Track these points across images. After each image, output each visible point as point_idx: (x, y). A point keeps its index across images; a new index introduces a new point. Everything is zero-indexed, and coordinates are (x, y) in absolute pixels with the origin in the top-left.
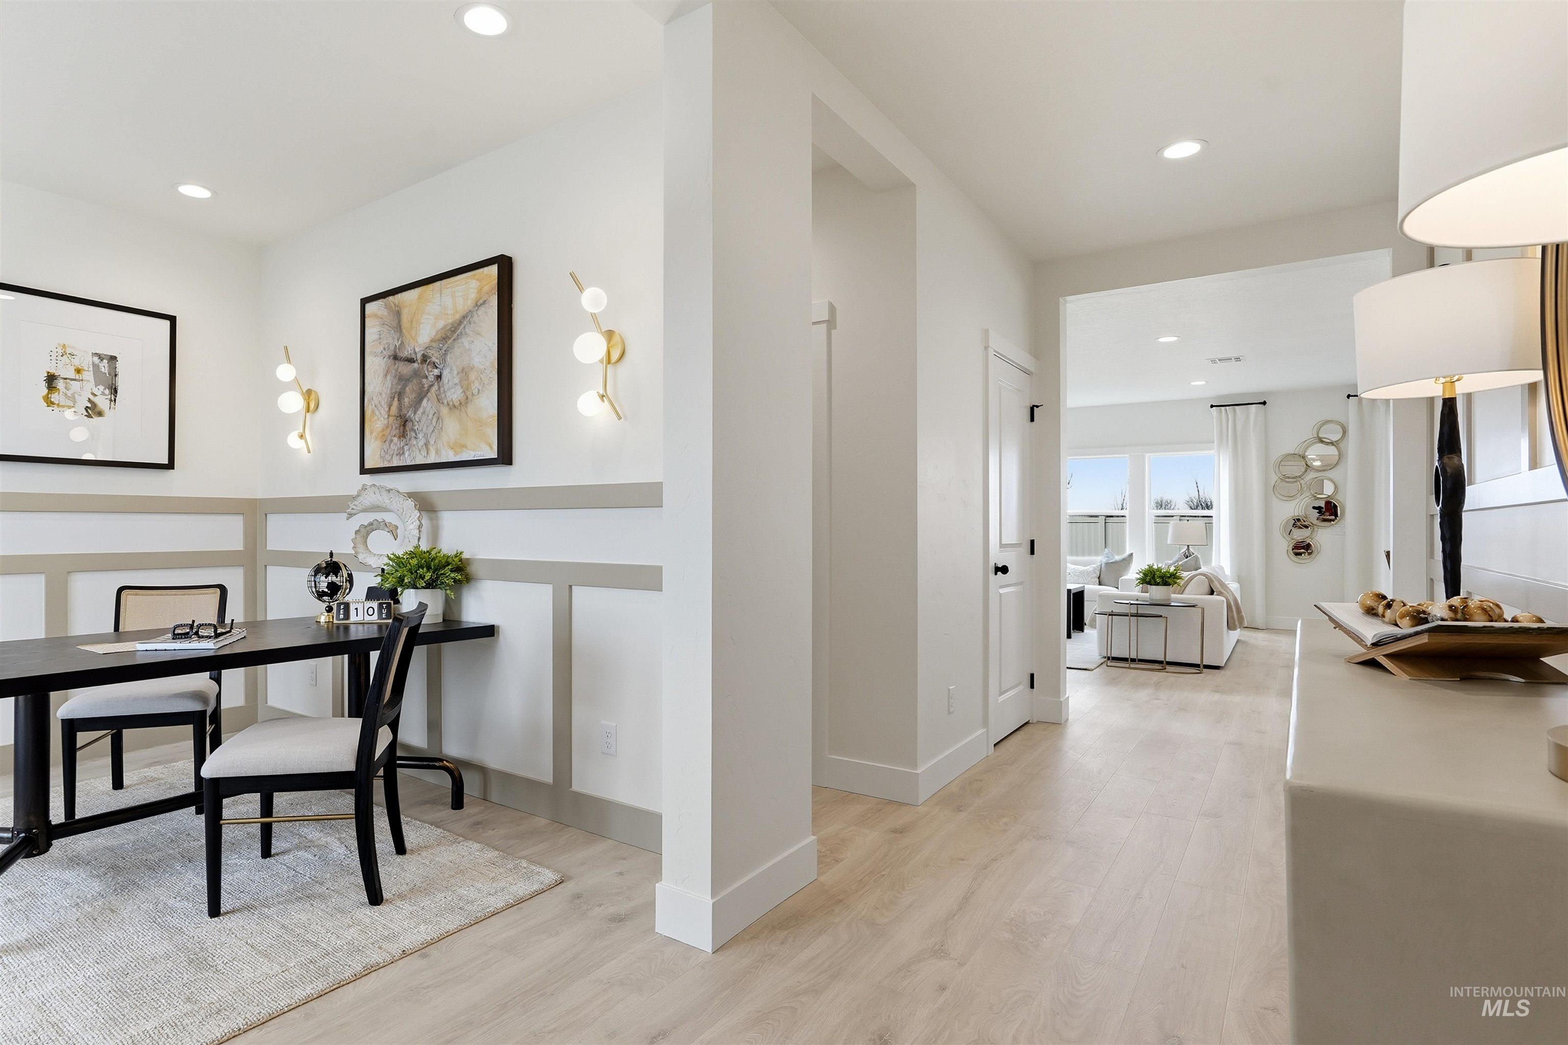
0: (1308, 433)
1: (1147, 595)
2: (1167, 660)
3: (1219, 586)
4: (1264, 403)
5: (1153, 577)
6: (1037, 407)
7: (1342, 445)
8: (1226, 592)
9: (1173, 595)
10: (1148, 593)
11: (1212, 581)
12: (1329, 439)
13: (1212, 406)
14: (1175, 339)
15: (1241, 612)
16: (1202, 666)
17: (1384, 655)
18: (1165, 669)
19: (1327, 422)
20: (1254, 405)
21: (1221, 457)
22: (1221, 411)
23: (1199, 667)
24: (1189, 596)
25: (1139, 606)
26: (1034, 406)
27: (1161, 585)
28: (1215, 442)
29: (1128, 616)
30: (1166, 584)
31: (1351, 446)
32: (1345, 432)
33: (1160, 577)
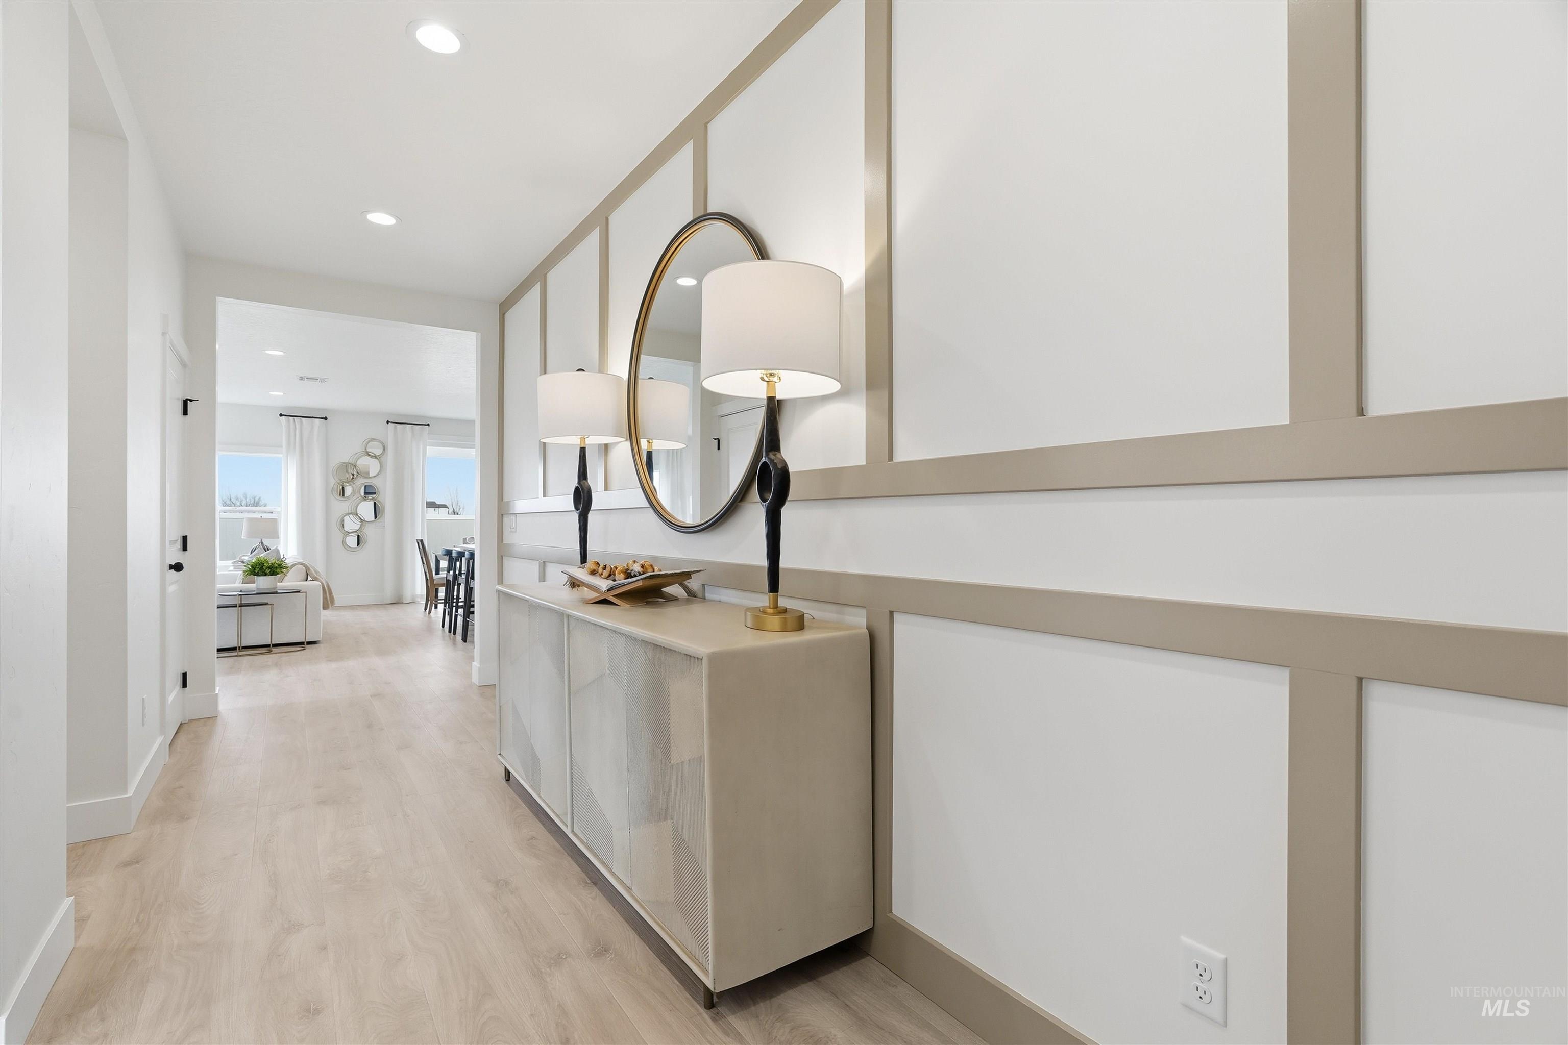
0: (359, 448)
1: (254, 585)
2: (273, 643)
3: (314, 572)
4: (326, 419)
5: (261, 569)
6: (191, 401)
7: (382, 459)
8: (321, 577)
9: (278, 584)
10: (255, 583)
11: (309, 569)
12: (373, 454)
13: (281, 415)
14: (281, 353)
15: (332, 593)
16: (305, 643)
17: (613, 596)
18: (271, 651)
19: (373, 440)
20: (318, 419)
21: (289, 458)
22: (289, 421)
23: (304, 645)
24: (289, 584)
25: (243, 596)
26: (187, 399)
27: (269, 576)
28: (284, 447)
29: (236, 606)
30: (273, 573)
31: (389, 458)
32: (384, 448)
33: (269, 568)
